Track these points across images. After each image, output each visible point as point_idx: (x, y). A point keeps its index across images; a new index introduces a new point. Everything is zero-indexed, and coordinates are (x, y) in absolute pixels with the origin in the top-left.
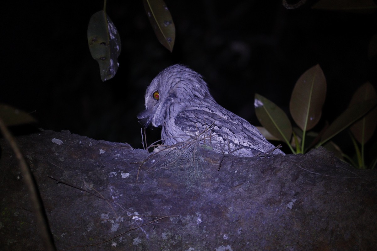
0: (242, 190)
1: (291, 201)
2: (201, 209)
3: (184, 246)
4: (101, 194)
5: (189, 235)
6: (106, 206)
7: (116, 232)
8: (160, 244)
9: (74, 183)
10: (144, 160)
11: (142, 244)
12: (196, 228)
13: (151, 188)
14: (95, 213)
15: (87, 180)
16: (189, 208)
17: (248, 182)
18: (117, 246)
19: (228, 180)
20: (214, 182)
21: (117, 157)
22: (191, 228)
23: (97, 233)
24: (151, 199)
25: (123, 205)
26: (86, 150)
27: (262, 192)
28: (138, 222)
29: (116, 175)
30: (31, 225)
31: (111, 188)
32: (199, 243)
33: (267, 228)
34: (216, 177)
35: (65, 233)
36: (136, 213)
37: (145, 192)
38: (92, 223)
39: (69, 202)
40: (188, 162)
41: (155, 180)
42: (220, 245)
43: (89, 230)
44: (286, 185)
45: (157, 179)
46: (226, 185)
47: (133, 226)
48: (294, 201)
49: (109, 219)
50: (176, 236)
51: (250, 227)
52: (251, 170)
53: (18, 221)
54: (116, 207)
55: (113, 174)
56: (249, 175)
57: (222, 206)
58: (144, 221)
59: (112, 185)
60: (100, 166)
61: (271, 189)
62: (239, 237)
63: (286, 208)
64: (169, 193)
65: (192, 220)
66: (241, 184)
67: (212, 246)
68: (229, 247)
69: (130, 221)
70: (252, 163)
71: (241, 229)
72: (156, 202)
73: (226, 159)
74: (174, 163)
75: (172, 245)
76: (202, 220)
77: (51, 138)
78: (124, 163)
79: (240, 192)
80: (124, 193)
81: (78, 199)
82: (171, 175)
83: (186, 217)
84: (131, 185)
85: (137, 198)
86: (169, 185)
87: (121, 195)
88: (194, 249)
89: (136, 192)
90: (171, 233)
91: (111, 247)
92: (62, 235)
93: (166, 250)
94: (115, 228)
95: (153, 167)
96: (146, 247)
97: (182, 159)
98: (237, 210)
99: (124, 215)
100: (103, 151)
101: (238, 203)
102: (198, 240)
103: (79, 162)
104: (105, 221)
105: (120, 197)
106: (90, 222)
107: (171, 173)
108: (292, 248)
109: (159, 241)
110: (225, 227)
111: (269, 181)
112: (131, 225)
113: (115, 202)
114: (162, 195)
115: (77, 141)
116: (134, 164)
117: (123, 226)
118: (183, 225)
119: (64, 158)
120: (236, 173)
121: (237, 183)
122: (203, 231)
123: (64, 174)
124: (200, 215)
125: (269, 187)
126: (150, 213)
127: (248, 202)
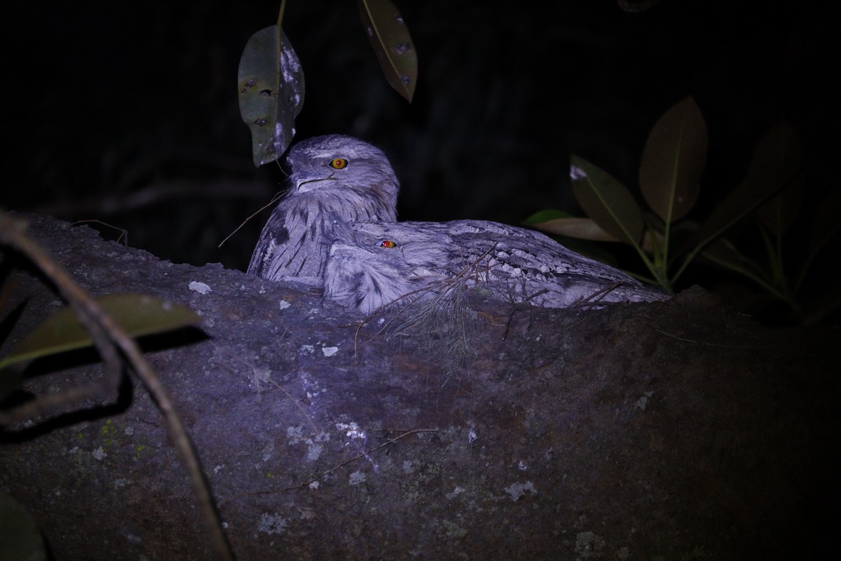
0: (550, 374)
1: (643, 395)
2: (475, 414)
3: (446, 485)
4: (284, 389)
5: (454, 463)
6: (296, 412)
7: (316, 461)
8: (400, 483)
9: (235, 368)
10: (363, 320)
11: (366, 483)
12: (467, 450)
13: (380, 375)
14: (277, 426)
15: (259, 362)
16: (452, 412)
17: (561, 360)
18: (319, 487)
19: (524, 356)
20: (496, 360)
21: (313, 314)
22: (457, 450)
23: (281, 463)
24: (379, 396)
25: (327, 409)
26: (255, 302)
27: (588, 379)
28: (358, 441)
29: (313, 351)
30: (157, 451)
31: (304, 377)
32: (473, 478)
33: (600, 448)
34: (500, 350)
35: (221, 465)
36: (354, 426)
37: (368, 384)
38: (272, 445)
39: (227, 405)
40: (447, 321)
41: (386, 358)
42: (514, 481)
43: (267, 458)
44: (633, 363)
45: (390, 357)
46: (520, 366)
47: (348, 450)
48: (650, 394)
49: (303, 436)
50: (431, 466)
51: (568, 445)
52: (566, 336)
53: (133, 445)
54: (314, 413)
55: (306, 350)
56: (562, 346)
57: (514, 406)
58: (369, 439)
59: (305, 372)
60: (281, 334)
61: (605, 373)
62: (548, 466)
63: (635, 408)
64: (413, 383)
65: (458, 436)
66: (548, 364)
67: (498, 484)
68: (529, 485)
69: (343, 441)
70: (567, 320)
71: (551, 449)
72: (389, 401)
73: (519, 314)
74: (421, 324)
75: (422, 483)
76: (477, 435)
77: (188, 281)
78: (326, 327)
79: (547, 379)
80: (329, 387)
81: (244, 400)
82: (415, 349)
83: (448, 429)
84: (342, 369)
85: (353, 396)
86: (413, 367)
87: (324, 390)
88: (464, 490)
89: (351, 383)
90: (421, 461)
91: (309, 489)
92: (216, 470)
93: (411, 492)
94: (314, 453)
95: (383, 333)
96: (374, 489)
97: (435, 316)
98: (542, 414)
99: (331, 428)
100: (286, 303)
101: (544, 399)
102: (470, 472)
103: (242, 327)
104: (296, 441)
105: (321, 393)
106: (266, 443)
107: (417, 345)
108: (649, 483)
109: (398, 477)
110: (521, 447)
111: (600, 357)
112: (344, 448)
113: (312, 404)
114: (400, 388)
115: (237, 284)
116: (345, 327)
117: (329, 451)
118: (442, 445)
119: (215, 320)
120: (539, 342)
121: (542, 362)
122: (480, 455)
123: (214, 352)
124: (473, 426)
125: (601, 369)
126: (378, 424)
127: (563, 398)
